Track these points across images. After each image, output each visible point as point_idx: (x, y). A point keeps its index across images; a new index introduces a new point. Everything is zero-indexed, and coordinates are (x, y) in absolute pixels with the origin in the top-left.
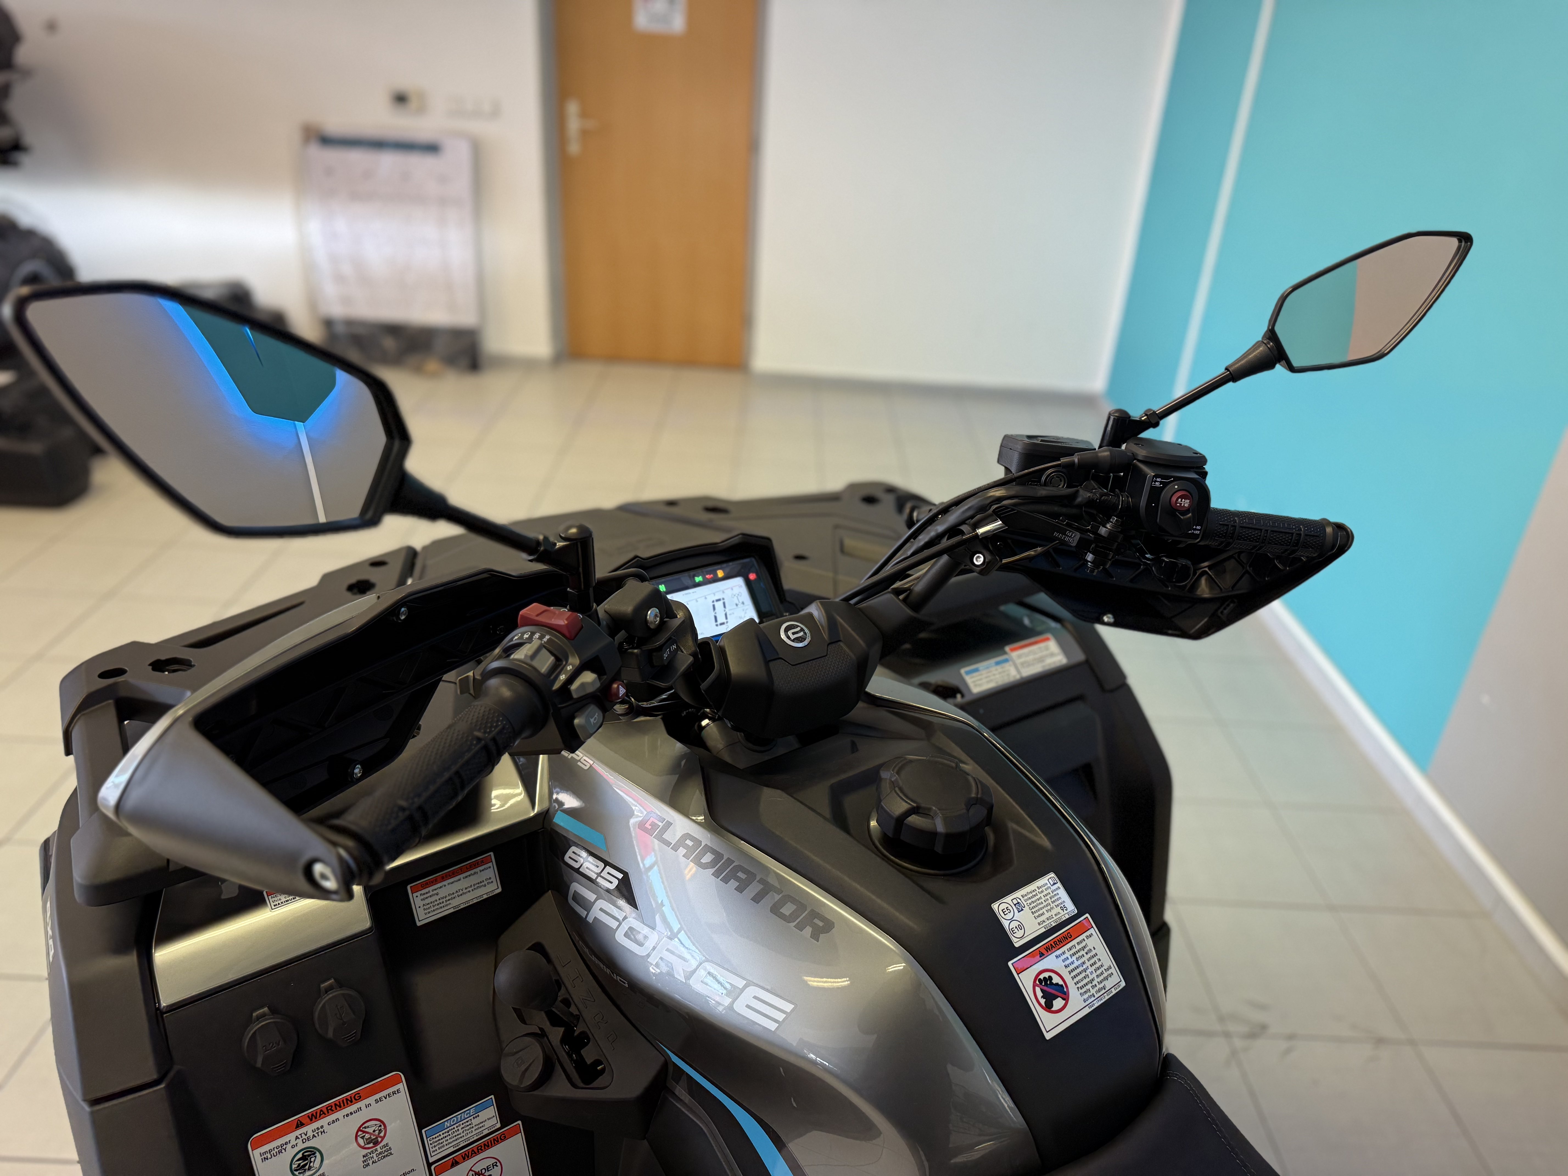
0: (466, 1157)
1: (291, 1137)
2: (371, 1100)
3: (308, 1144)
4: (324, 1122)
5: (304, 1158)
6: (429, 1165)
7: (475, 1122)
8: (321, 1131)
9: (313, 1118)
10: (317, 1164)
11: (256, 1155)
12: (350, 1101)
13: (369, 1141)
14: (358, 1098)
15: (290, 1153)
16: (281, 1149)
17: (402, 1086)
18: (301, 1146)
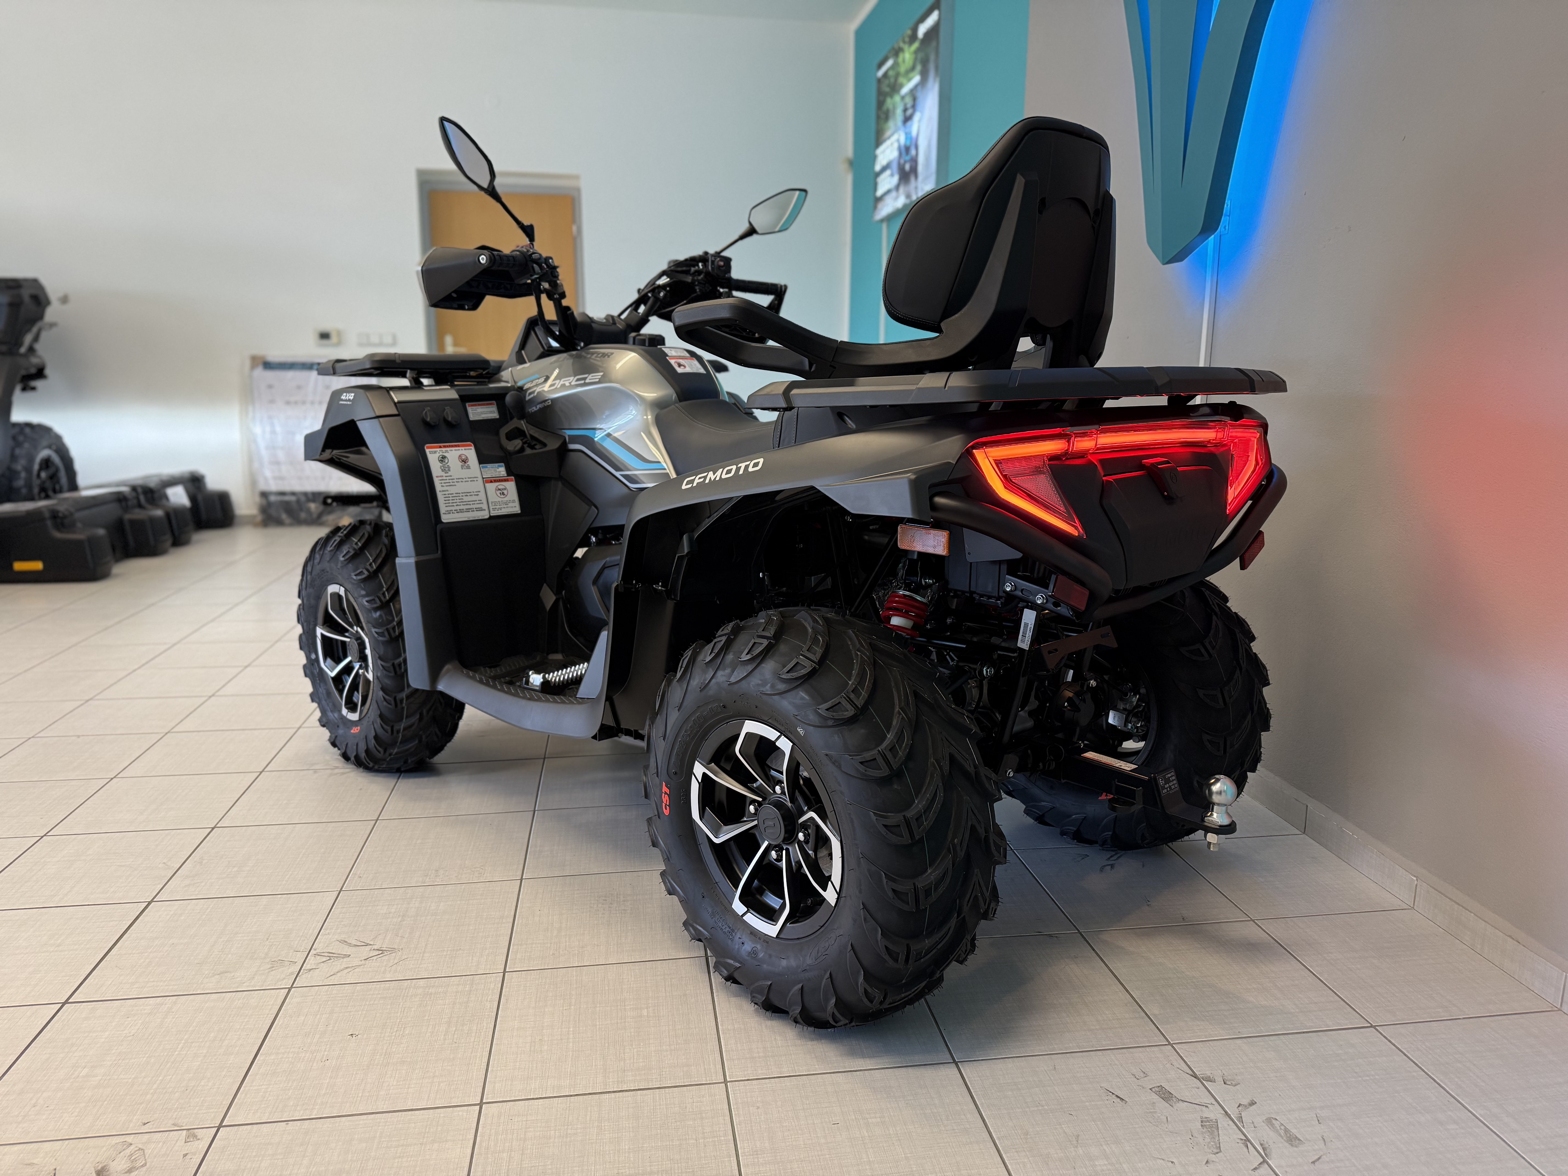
0: (495, 481)
1: (438, 450)
2: (463, 448)
3: (444, 454)
4: (448, 449)
5: (442, 458)
6: (483, 478)
7: (498, 470)
8: (446, 451)
9: (445, 447)
10: (447, 461)
11: (427, 451)
12: (456, 446)
13: (463, 461)
14: (459, 446)
15: (437, 455)
16: (435, 452)
17: (473, 448)
18: (441, 454)
